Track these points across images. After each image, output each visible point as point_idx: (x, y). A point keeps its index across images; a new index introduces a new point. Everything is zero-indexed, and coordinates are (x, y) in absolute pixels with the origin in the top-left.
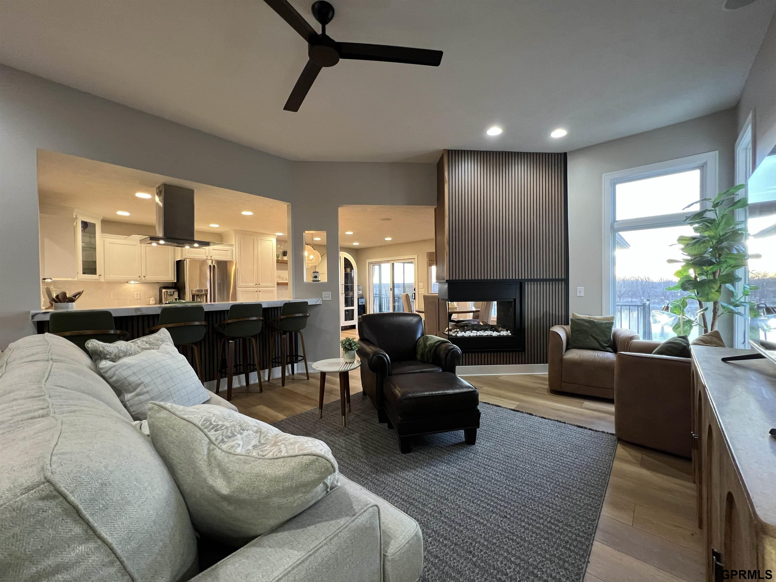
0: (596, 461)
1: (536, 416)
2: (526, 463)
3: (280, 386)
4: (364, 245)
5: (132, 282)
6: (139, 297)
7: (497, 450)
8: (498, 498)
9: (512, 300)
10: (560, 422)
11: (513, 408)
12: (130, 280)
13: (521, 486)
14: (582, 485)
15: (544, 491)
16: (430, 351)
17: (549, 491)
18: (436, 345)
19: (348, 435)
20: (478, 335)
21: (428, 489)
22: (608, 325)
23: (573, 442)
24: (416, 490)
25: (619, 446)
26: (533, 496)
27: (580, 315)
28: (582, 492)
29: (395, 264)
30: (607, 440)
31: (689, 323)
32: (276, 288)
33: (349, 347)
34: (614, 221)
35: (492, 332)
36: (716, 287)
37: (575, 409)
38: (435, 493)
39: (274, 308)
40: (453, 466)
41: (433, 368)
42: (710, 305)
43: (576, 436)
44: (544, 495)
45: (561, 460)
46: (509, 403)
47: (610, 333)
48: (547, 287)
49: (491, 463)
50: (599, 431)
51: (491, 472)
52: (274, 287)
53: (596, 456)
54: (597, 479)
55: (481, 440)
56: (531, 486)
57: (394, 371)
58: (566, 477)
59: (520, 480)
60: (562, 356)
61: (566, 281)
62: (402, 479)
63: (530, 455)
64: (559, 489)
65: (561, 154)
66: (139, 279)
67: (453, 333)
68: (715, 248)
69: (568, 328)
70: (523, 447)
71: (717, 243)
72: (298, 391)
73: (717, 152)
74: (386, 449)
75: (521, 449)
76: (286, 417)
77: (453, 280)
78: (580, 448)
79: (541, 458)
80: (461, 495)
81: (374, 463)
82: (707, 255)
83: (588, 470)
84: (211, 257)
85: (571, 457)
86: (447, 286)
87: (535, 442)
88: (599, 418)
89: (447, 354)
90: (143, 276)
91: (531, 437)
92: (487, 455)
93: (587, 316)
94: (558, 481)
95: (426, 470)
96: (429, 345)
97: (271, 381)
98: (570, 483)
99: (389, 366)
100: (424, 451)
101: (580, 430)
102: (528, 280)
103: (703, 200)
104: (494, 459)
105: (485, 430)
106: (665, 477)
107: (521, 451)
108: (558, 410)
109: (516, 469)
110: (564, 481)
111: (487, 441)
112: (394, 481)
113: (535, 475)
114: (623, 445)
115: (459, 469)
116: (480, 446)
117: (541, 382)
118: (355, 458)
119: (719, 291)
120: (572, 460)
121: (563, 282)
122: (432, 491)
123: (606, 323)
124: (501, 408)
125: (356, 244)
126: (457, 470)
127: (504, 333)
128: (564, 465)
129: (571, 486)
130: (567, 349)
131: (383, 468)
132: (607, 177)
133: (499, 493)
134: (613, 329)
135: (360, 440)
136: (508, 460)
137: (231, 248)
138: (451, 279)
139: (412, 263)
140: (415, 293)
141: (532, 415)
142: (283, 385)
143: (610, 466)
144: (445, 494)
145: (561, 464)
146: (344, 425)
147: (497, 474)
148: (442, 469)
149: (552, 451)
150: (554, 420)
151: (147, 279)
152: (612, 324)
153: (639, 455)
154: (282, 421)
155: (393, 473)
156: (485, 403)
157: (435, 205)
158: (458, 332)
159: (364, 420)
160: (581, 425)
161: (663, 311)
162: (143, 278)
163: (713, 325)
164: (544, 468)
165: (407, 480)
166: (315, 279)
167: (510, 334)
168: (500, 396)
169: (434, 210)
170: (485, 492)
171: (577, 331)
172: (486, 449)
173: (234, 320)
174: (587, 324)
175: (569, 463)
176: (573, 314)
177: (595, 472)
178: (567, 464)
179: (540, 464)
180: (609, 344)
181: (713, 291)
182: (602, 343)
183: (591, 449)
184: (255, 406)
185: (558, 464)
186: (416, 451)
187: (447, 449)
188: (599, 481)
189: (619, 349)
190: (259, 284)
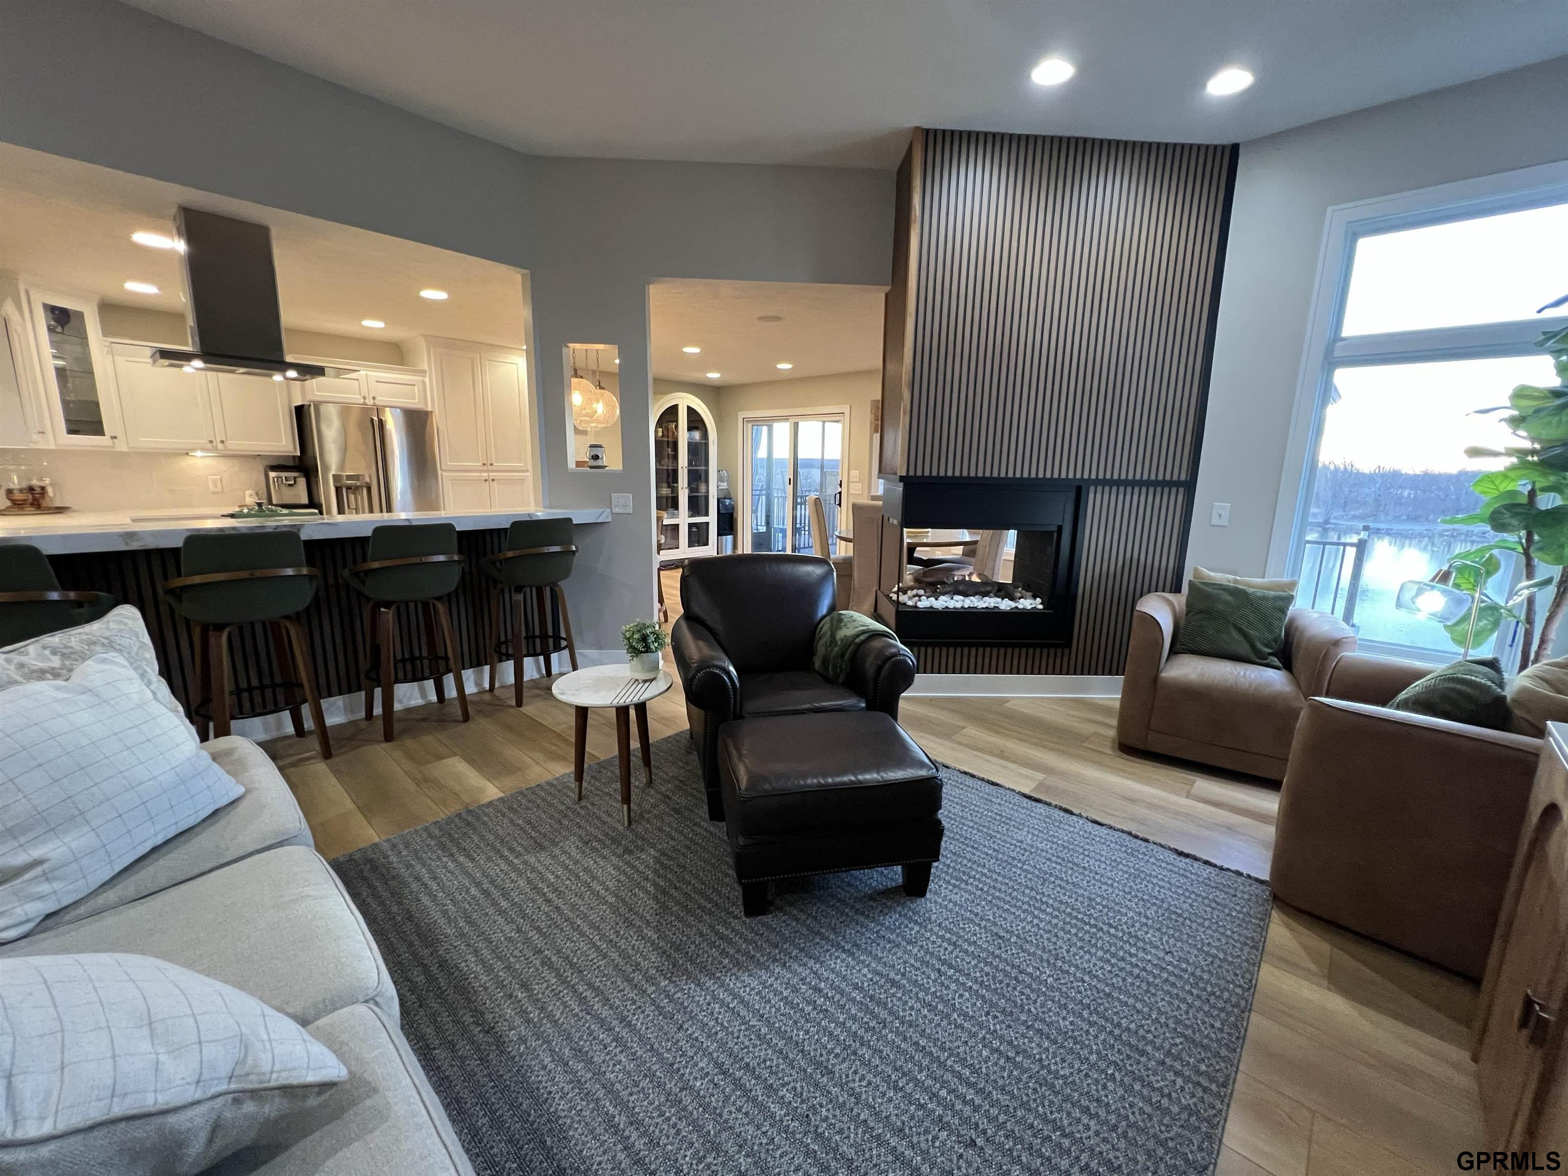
0: (1217, 962)
1: (1080, 816)
2: (1042, 960)
3: (513, 707)
4: (732, 378)
5: (199, 454)
6: (220, 489)
7: (977, 915)
8: (959, 1076)
9: (1055, 529)
10: (1136, 837)
11: (1026, 791)
12: (194, 450)
13: (1023, 1036)
14: (1178, 1041)
15: (1080, 1058)
16: (842, 656)
17: (1093, 1057)
18: (857, 640)
19: (631, 852)
20: (966, 606)
21: (789, 1034)
22: (1280, 604)
23: (1162, 901)
24: (759, 1037)
25: (1275, 915)
26: (1049, 1072)
27: (1212, 574)
28: (1178, 1065)
29: (801, 424)
30: (1246, 896)
31: (1493, 612)
33: (640, 647)
34: (1336, 337)
35: (999, 600)
37: (1173, 798)
38: (803, 1051)
39: (491, 531)
40: (863, 962)
41: (844, 698)
43: (1173, 881)
44: (1080, 1071)
45: (1131, 955)
46: (1021, 775)
47: (1281, 620)
48: (1140, 499)
49: (957, 957)
50: (1228, 870)
51: (953, 986)
53: (1217, 948)
54: (1218, 1025)
55: (941, 883)
56: (1048, 1038)
57: (750, 706)
58: (1138, 1012)
59: (1023, 1017)
60: (1158, 671)
61: (1190, 486)
62: (729, 999)
63: (1056, 936)
64: (1119, 1051)
65: (1223, 147)
66: (210, 446)
67: (910, 598)
69: (1180, 600)
70: (1040, 909)
72: (547, 721)
74: (710, 900)
75: (1035, 917)
76: (502, 795)
77: (915, 477)
78: (1181, 920)
79: (1081, 948)
80: (869, 1061)
81: (673, 944)
83: (1195, 991)
84: (374, 398)
85: (1157, 947)
86: (901, 489)
87: (1070, 897)
88: (1230, 829)
89: (880, 668)
90: (218, 440)
91: (1062, 879)
92: (949, 931)
93: (1231, 577)
94: (1119, 1025)
95: (795, 973)
96: (842, 640)
97: (495, 692)
98: (1149, 1032)
99: (735, 695)
100: (802, 911)
101: (1182, 862)
102: (1097, 482)
104: (965, 946)
105: (955, 854)
106: (1390, 1023)
107: (1036, 921)
108: (1133, 801)
109: (1016, 978)
110: (1133, 1026)
111: (955, 886)
112: (709, 1004)
113: (1063, 1001)
114: (1284, 913)
115: (877, 973)
116: (936, 902)
117: (1099, 718)
118: (630, 924)
120: (1159, 959)
121: (1181, 490)
122: (797, 1043)
123: (1276, 598)
124: (1002, 791)
125: (714, 376)
126: (870, 976)
127: (1027, 603)
128: (1136, 971)
129: (1152, 1042)
130: (1174, 651)
131: (691, 960)
132: (1337, 216)
133: (965, 1059)
134: (1291, 610)
135: (655, 871)
136: (1000, 948)
137: (421, 378)
138: (912, 473)
139: (837, 421)
140: (840, 493)
141: (1071, 813)
142: (519, 703)
143: (1251, 981)
144: (829, 1053)
145: (1128, 968)
146: (626, 824)
147: (967, 994)
148: (833, 971)
149: (1110, 925)
150: (1123, 831)
151: (230, 447)
152: (1289, 599)
153: (1323, 946)
154: (490, 804)
155: (711, 975)
156: (965, 773)
157: (887, 285)
158: (920, 596)
159: (677, 811)
160: (1186, 851)
161: (1434, 584)
162: (220, 446)
164: (1087, 978)
165: (742, 1001)
166: (593, 463)
167: (1041, 607)
168: (1001, 754)
169: (883, 296)
170: (931, 1053)
171: (1201, 612)
172: (951, 911)
173: (387, 563)
174: (1229, 598)
175: (1149, 967)
176: (1196, 570)
177: (1212, 1000)
178: (1144, 969)
179: (1077, 967)
180: (1276, 647)
182: (1259, 645)
183: (1207, 924)
184: (441, 757)
185: (1121, 970)
186: (780, 909)
187: (857, 906)
188: (1221, 1030)
189: (1298, 663)
190: (491, 465)
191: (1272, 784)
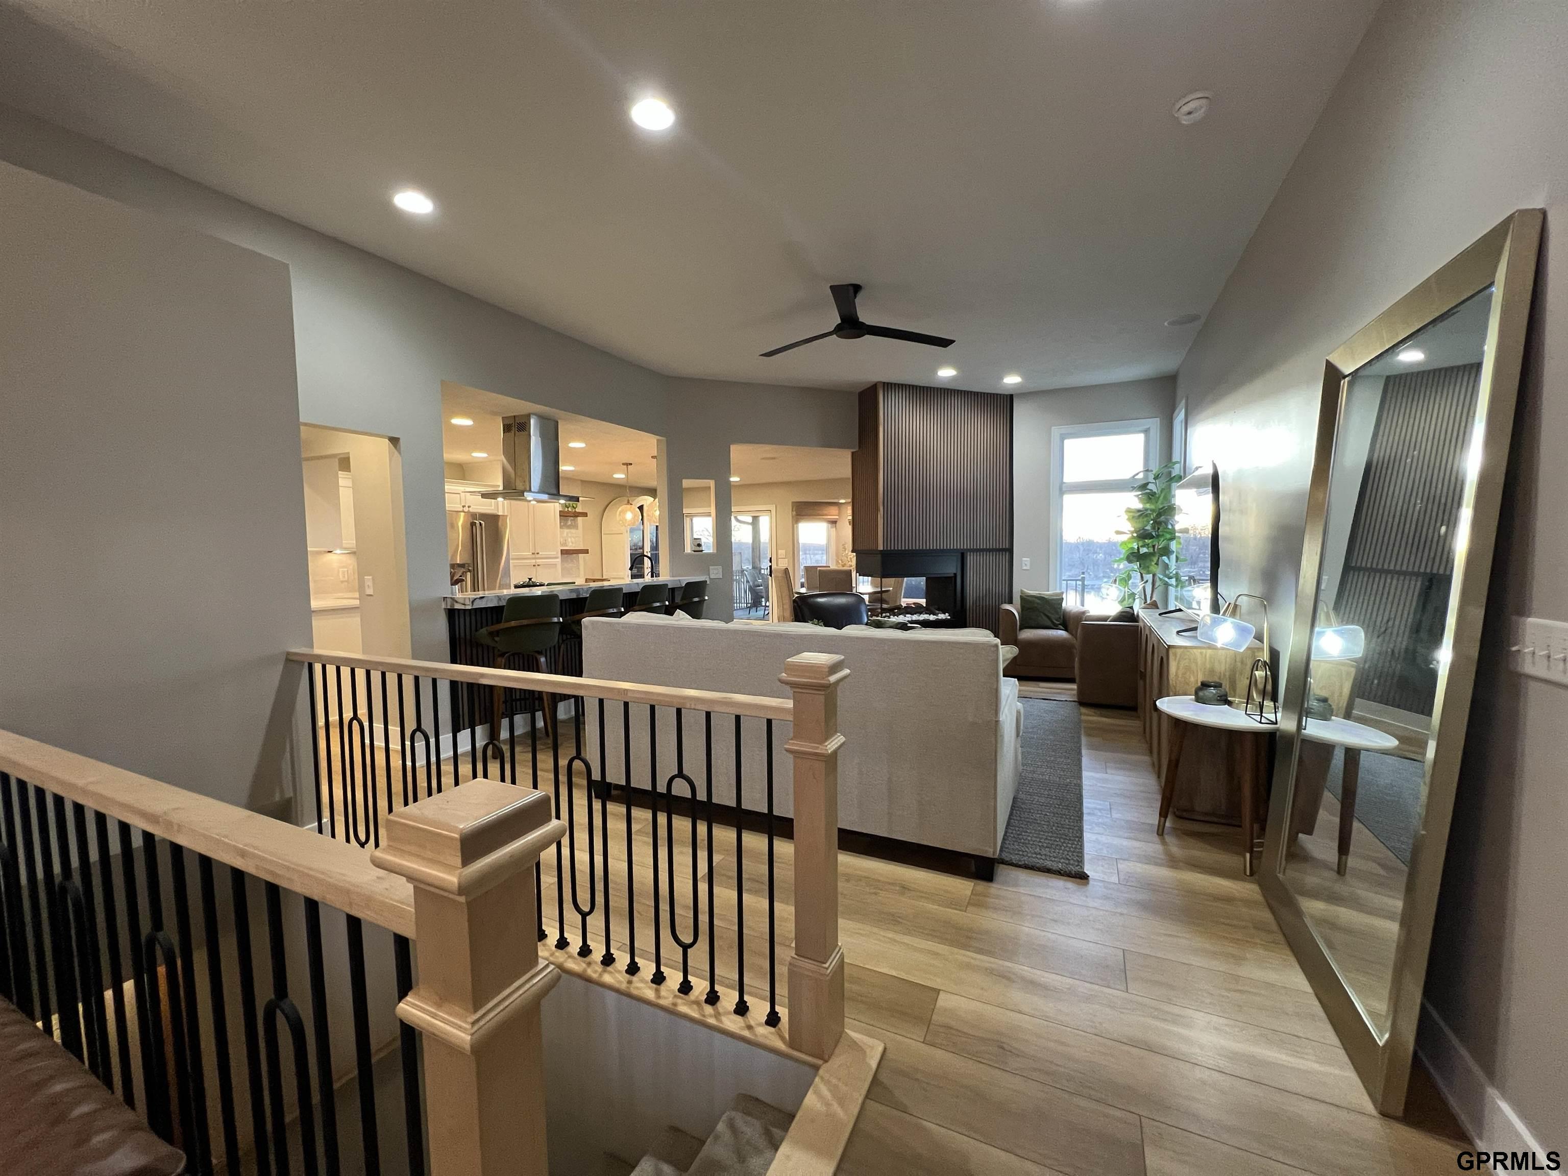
0: (1070, 718)
5: (338, 551)
9: (952, 575)
14: (1063, 729)
22: (1057, 602)
27: (1026, 591)
30: (1070, 705)
31: (1132, 596)
32: (559, 560)
34: (1062, 483)
36: (1155, 559)
37: (1033, 688)
42: (1149, 577)
43: (1045, 705)
47: (1060, 609)
48: (990, 558)
50: (1062, 700)
52: (557, 558)
53: (1066, 715)
60: (1016, 636)
61: (1010, 551)
65: (1007, 395)
68: (1155, 522)
69: (1016, 607)
71: (1157, 515)
73: (1158, 419)
77: (887, 550)
78: (1052, 711)
82: (1148, 528)
83: (1064, 722)
84: (469, 507)
86: (880, 557)
88: (1058, 693)
93: (1037, 592)
102: (970, 551)
103: (1147, 471)
114: (1083, 706)
119: (1157, 564)
121: (1007, 552)
123: (1056, 599)
127: (942, 616)
130: (1021, 629)
132: (1056, 431)
134: (1064, 605)
138: (885, 549)
143: (1079, 719)
152: (1061, 600)
153: (1097, 711)
163: (1151, 598)
166: (697, 548)
167: (950, 617)
169: (850, 454)
171: (1029, 608)
174: (1037, 601)
175: (1048, 720)
176: (1019, 590)
177: (1069, 722)
180: (1061, 621)
181: (1153, 563)
182: (1053, 620)
183: (1061, 711)
189: (1071, 627)
190: (538, 553)
191: (1071, 680)
